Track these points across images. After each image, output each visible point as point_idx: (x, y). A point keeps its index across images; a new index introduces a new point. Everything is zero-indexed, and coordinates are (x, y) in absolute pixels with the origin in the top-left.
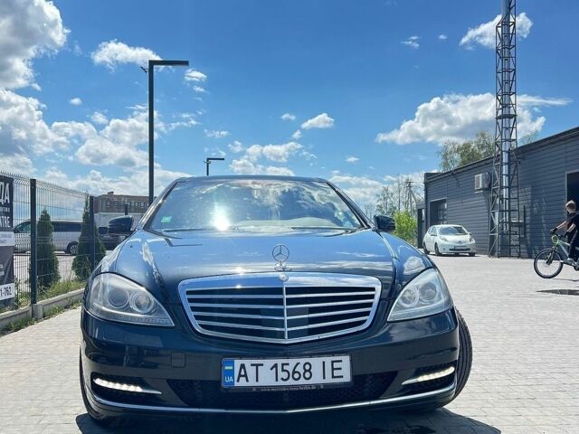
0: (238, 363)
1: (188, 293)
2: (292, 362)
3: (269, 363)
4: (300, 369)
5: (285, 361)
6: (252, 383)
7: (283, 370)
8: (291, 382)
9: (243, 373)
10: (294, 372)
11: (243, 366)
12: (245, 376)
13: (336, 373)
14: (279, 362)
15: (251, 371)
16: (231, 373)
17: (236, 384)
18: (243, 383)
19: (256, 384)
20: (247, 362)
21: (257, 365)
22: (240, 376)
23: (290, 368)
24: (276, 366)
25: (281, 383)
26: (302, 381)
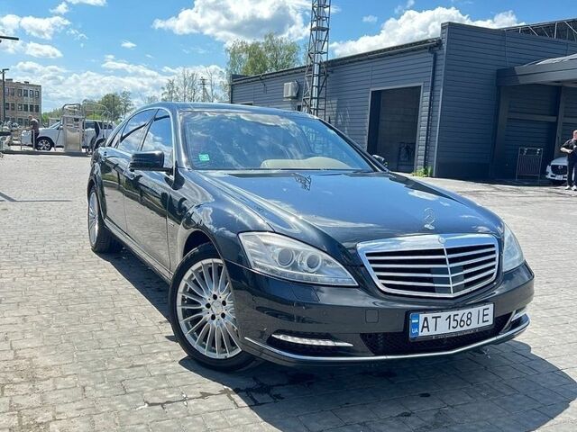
0: (422, 316)
1: (368, 255)
2: (460, 312)
3: (445, 315)
4: (465, 319)
5: (456, 312)
6: (432, 332)
7: (454, 320)
8: (459, 329)
9: (425, 325)
10: (461, 321)
11: (426, 319)
12: (427, 327)
13: (486, 318)
14: (452, 313)
15: (431, 322)
16: (417, 325)
17: (420, 334)
18: (425, 333)
19: (436, 333)
20: (429, 316)
21: (436, 318)
22: (423, 327)
23: (458, 318)
24: (449, 317)
25: (452, 330)
26: (465, 328)
